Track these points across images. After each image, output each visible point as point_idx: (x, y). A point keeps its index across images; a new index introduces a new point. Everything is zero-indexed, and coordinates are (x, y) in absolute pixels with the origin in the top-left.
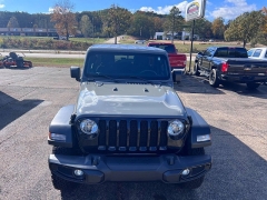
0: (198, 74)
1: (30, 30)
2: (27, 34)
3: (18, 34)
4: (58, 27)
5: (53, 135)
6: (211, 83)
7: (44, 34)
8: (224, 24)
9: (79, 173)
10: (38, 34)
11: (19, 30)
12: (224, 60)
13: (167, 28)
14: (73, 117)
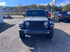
0: (54, 19)
1: (12, 11)
2: (11, 12)
3: (9, 12)
4: (19, 10)
5: (20, 25)
6: (58, 20)
7: (15, 12)
8: (62, 7)
9: (25, 32)
10: (14, 12)
11: (9, 11)
12: (61, 15)
13: (47, 9)
14: (24, 21)
